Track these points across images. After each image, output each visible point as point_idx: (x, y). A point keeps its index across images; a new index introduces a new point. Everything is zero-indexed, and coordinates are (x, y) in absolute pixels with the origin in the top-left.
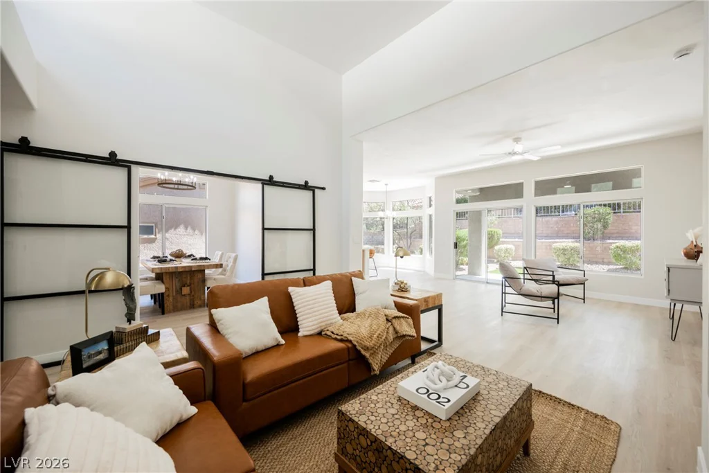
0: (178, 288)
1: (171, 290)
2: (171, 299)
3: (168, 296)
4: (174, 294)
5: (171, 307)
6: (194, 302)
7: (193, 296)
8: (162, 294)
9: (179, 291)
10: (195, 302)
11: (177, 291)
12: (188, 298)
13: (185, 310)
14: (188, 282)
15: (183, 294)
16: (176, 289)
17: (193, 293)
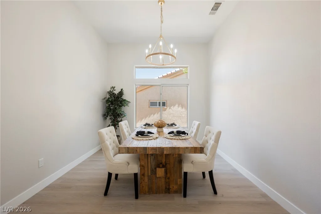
0: (153, 167)
1: (146, 169)
2: (146, 179)
3: (143, 175)
4: (150, 174)
5: (147, 189)
6: (169, 186)
7: (169, 178)
8: (136, 175)
9: (154, 172)
10: (171, 187)
11: (152, 171)
12: (163, 180)
13: (159, 193)
14: (164, 161)
15: (157, 176)
16: (151, 167)
17: (168, 175)
